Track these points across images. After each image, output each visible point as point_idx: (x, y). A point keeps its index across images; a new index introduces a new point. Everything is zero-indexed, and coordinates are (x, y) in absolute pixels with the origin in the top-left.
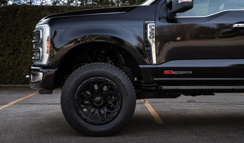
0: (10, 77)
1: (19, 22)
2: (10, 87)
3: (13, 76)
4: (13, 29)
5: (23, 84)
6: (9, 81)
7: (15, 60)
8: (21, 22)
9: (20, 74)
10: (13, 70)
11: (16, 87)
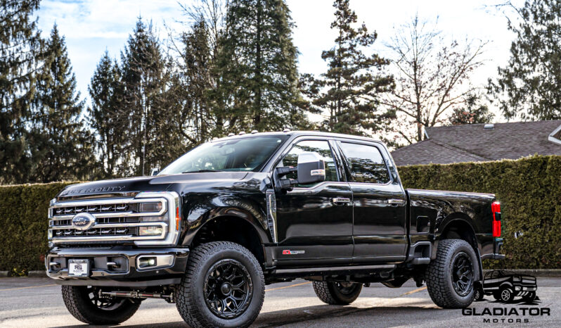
0: (536, 259)
1: (550, 181)
2: (542, 272)
3: (540, 257)
4: (540, 191)
5: (556, 268)
6: (535, 264)
7: (544, 235)
8: (553, 181)
9: (551, 255)
10: (542, 248)
11: (550, 272)
